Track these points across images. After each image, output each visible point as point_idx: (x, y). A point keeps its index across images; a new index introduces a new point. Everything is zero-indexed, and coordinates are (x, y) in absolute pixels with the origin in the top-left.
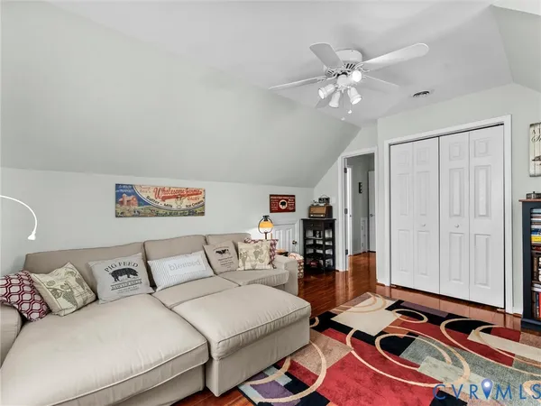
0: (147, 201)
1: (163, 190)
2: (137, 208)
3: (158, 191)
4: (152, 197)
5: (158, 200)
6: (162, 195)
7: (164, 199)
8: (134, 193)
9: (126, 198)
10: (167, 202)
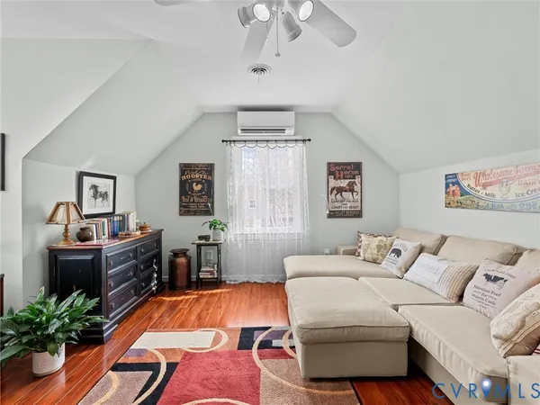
0: (468, 189)
1: (484, 174)
2: (460, 198)
3: (477, 176)
4: (473, 185)
5: (478, 188)
6: (482, 181)
7: (485, 186)
8: (457, 183)
9: (452, 188)
10: (489, 190)
